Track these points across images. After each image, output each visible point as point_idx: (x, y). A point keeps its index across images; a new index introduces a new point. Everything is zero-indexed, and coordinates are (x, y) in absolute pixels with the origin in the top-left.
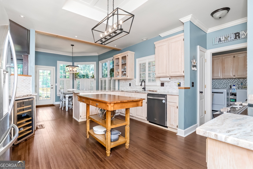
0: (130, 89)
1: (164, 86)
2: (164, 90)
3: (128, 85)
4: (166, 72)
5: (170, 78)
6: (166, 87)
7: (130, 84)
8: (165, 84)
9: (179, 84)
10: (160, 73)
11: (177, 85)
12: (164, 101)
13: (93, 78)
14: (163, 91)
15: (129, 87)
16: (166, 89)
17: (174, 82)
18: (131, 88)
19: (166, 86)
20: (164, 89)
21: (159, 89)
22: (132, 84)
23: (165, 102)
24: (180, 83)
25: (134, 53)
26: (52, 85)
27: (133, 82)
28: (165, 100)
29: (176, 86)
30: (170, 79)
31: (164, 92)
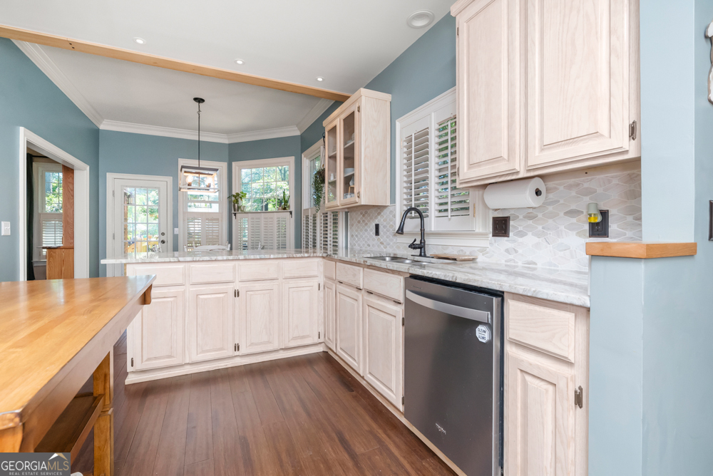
0: (378, 246)
1: (511, 234)
2: (511, 257)
3: (371, 230)
4: (511, 150)
5: (543, 189)
6: (520, 240)
7: (377, 226)
8: (512, 223)
9: (599, 219)
10: (478, 164)
11: (587, 227)
12: (482, 334)
13: (285, 209)
14: (503, 262)
15: (374, 240)
16: (520, 251)
17: (566, 213)
18: (382, 243)
19: (522, 234)
20: (507, 251)
21: (483, 250)
22: (385, 227)
23: (490, 343)
24: (604, 214)
25: (388, 97)
26: (163, 234)
27: (385, 220)
28: (490, 326)
29: (579, 234)
30: (538, 193)
31: (506, 265)
